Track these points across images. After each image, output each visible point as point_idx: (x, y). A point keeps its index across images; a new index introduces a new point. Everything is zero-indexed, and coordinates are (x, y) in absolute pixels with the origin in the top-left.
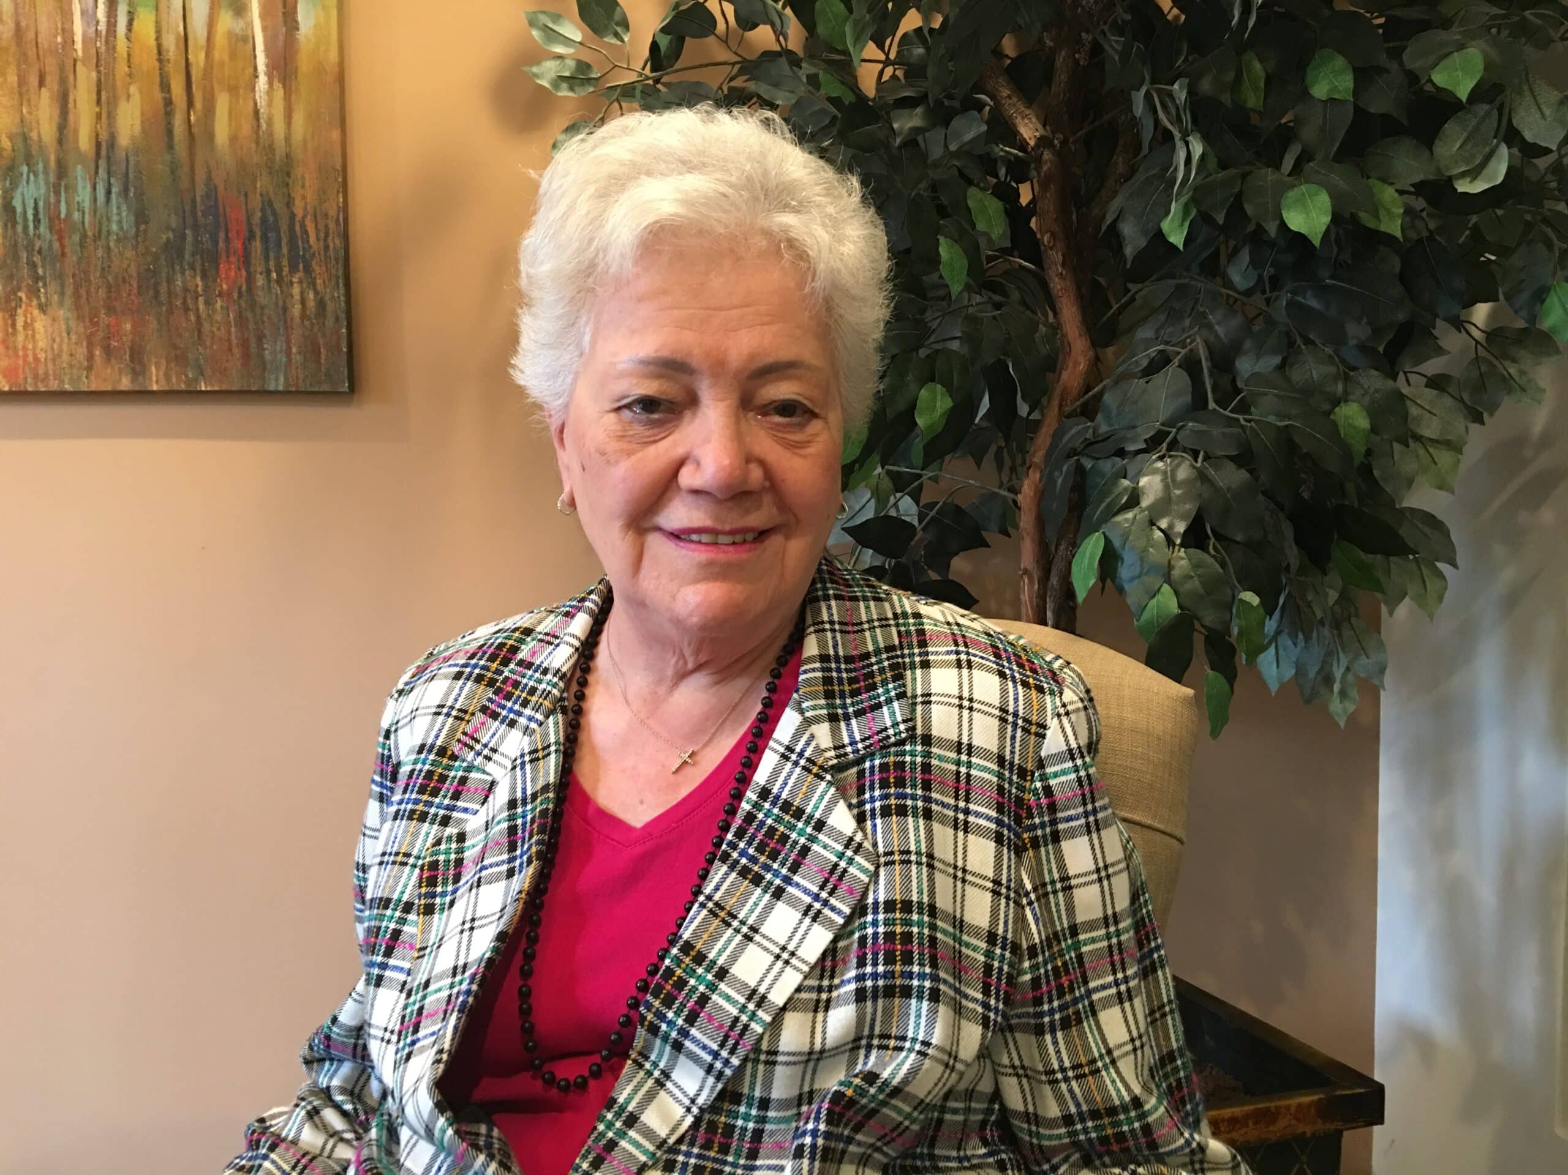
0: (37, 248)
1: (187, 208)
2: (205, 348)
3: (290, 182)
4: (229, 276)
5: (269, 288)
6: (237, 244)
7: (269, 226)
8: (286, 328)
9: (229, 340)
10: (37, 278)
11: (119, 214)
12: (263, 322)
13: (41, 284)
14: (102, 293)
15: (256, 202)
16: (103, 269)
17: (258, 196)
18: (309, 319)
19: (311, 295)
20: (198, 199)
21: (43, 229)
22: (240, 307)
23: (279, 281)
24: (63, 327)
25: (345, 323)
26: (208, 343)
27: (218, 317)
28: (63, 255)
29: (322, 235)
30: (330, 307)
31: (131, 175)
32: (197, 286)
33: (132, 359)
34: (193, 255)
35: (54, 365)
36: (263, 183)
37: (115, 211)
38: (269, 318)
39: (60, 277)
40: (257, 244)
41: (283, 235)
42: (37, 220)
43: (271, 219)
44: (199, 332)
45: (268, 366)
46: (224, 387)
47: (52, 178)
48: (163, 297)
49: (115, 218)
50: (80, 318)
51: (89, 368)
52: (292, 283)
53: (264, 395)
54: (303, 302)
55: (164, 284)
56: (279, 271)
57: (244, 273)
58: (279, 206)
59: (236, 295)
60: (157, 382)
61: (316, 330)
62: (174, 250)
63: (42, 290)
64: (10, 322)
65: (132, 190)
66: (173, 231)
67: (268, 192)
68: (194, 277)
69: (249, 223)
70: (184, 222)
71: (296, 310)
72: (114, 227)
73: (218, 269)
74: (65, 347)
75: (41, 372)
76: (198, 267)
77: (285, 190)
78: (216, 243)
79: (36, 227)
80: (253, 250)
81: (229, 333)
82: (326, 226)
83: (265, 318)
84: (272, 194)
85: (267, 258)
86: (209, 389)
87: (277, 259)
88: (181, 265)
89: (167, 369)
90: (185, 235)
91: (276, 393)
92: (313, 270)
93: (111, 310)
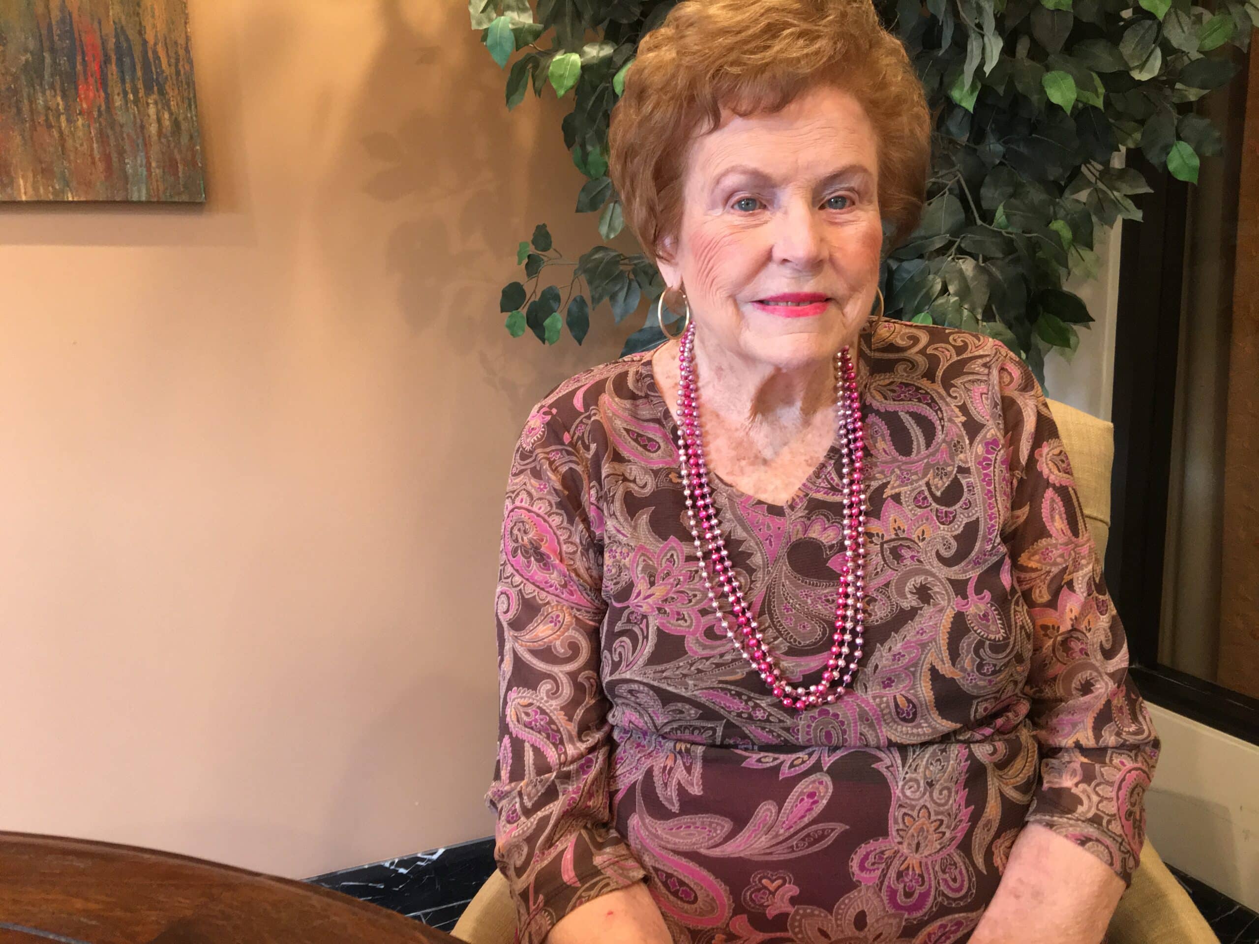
1: (44, 32)
2: (70, 162)
3: (141, 12)
4: (87, 95)
5: (127, 110)
6: (94, 67)
7: (123, 52)
8: (145, 145)
9: (92, 156)
12: (123, 139)
15: (109, 29)
17: (111, 23)
18: (166, 137)
19: (166, 116)
20: (54, 23)
22: (100, 123)
23: (136, 101)
26: (72, 158)
27: (80, 134)
29: (173, 61)
30: (184, 126)
32: (58, 104)
34: (52, 75)
36: (116, 11)
38: (128, 135)
40: (113, 68)
41: (136, 60)
43: (125, 45)
44: (63, 146)
45: (131, 178)
46: (90, 198)
48: (26, 114)
52: (148, 104)
53: (127, 205)
54: (159, 120)
55: (26, 101)
56: (135, 92)
57: (102, 94)
58: (132, 33)
59: (96, 114)
60: (25, 193)
61: (172, 145)
62: (34, 71)
66: (31, 53)
67: (120, 21)
68: (55, 96)
69: (104, 48)
70: (42, 45)
71: (153, 129)
73: (76, 89)
76: (58, 87)
77: (137, 19)
78: (74, 67)
80: (109, 73)
81: (92, 149)
82: (176, 53)
83: (125, 135)
84: (124, 23)
85: (123, 81)
86: (75, 199)
87: (133, 80)
88: (41, 85)
89: (35, 182)
90: (44, 57)
91: (139, 203)
92: (167, 94)
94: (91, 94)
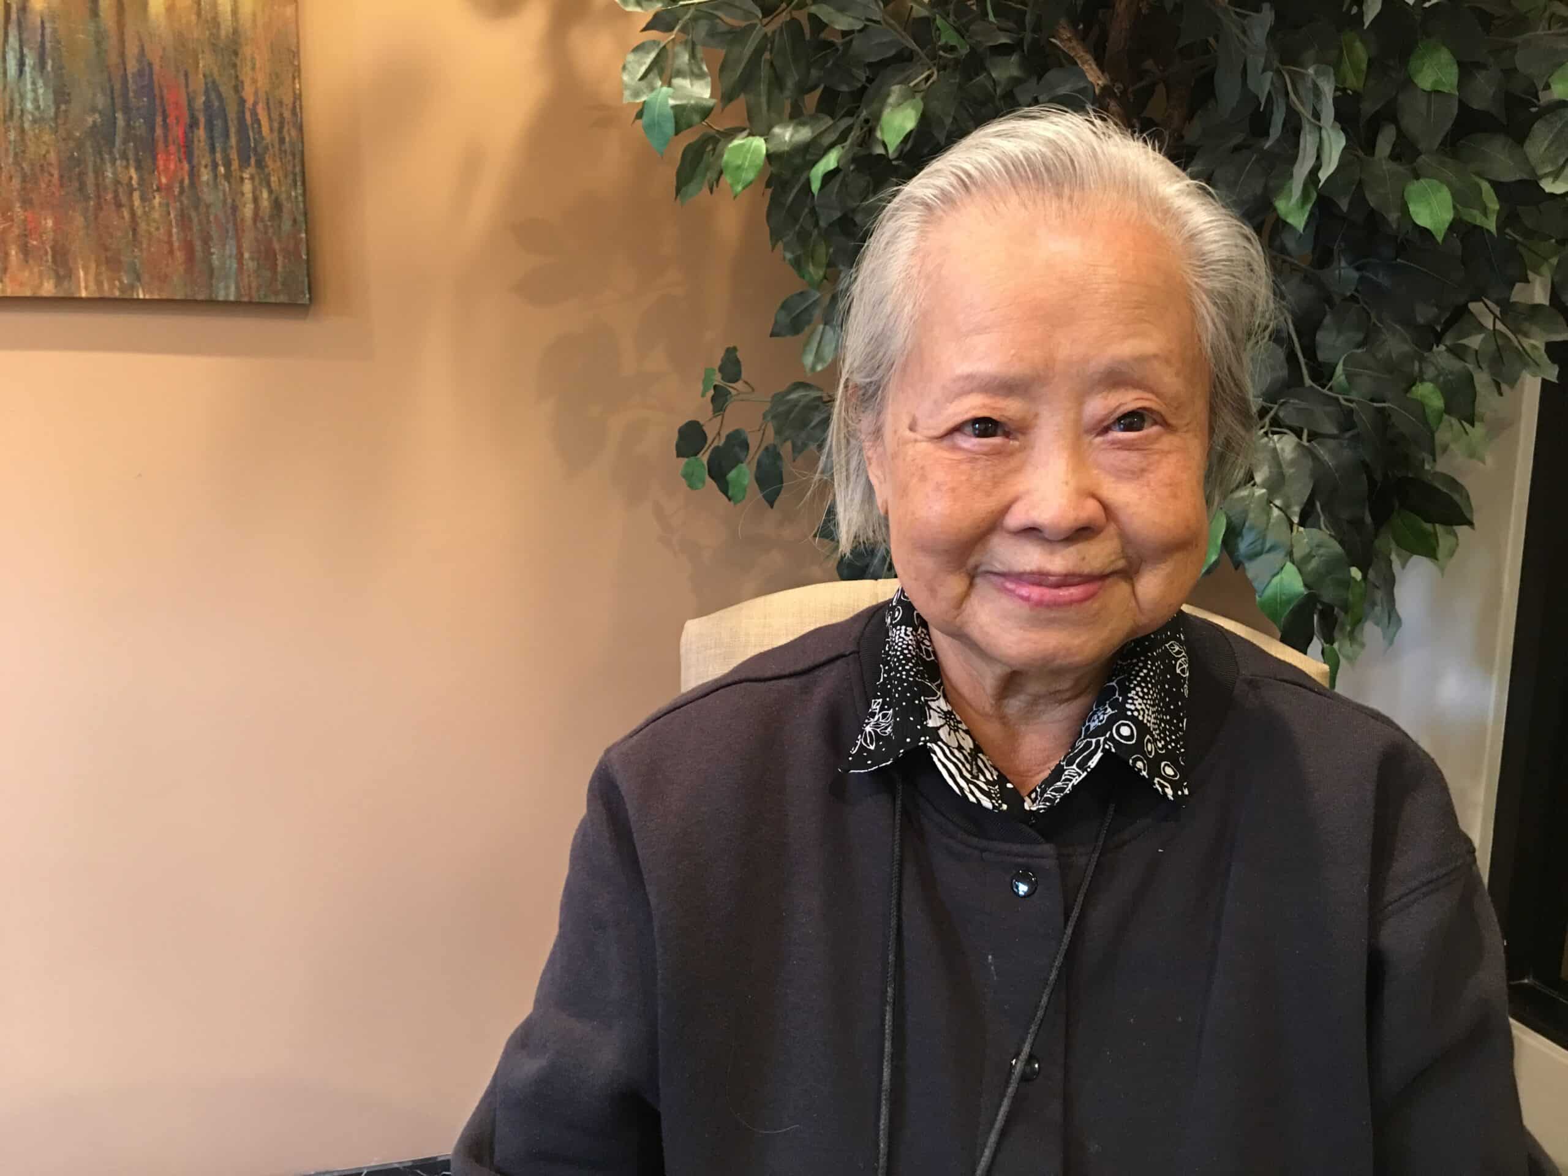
1: (118, 86)
2: (141, 250)
3: (239, 63)
4: (168, 168)
5: (216, 185)
6: (177, 132)
7: (215, 114)
8: (236, 230)
9: (170, 243)
11: (35, 91)
12: (209, 222)
14: (16, 183)
15: (198, 83)
16: (16, 154)
17: (201, 76)
18: (262, 220)
19: (265, 195)
20: (130, 76)
22: (182, 203)
23: (228, 176)
25: (304, 227)
26: (145, 245)
27: (156, 215)
29: (276, 125)
30: (287, 206)
31: (48, 45)
32: (131, 178)
33: (54, 261)
34: (125, 142)
36: (206, 62)
37: (29, 87)
38: (216, 217)
40: (201, 133)
41: (230, 124)
43: (216, 104)
44: (134, 230)
45: (216, 273)
46: (164, 296)
48: (91, 189)
49: (30, 95)
52: (242, 179)
53: (212, 305)
54: (256, 200)
55: (91, 175)
56: (228, 164)
57: (186, 166)
58: (226, 90)
59: (177, 191)
60: (86, 288)
61: (270, 231)
62: (103, 136)
65: (50, 63)
66: (100, 113)
67: (212, 75)
68: (127, 167)
69: (191, 108)
70: (113, 104)
71: (248, 211)
72: (29, 106)
73: (154, 158)
76: (131, 155)
77: (232, 72)
78: (152, 129)
80: (196, 140)
81: (170, 234)
82: (281, 115)
83: (212, 218)
84: (217, 78)
85: (213, 149)
86: (147, 297)
87: (225, 150)
88: (111, 153)
89: (98, 274)
90: (115, 118)
91: (226, 303)
92: (267, 166)
93: (27, 203)
94: (172, 166)
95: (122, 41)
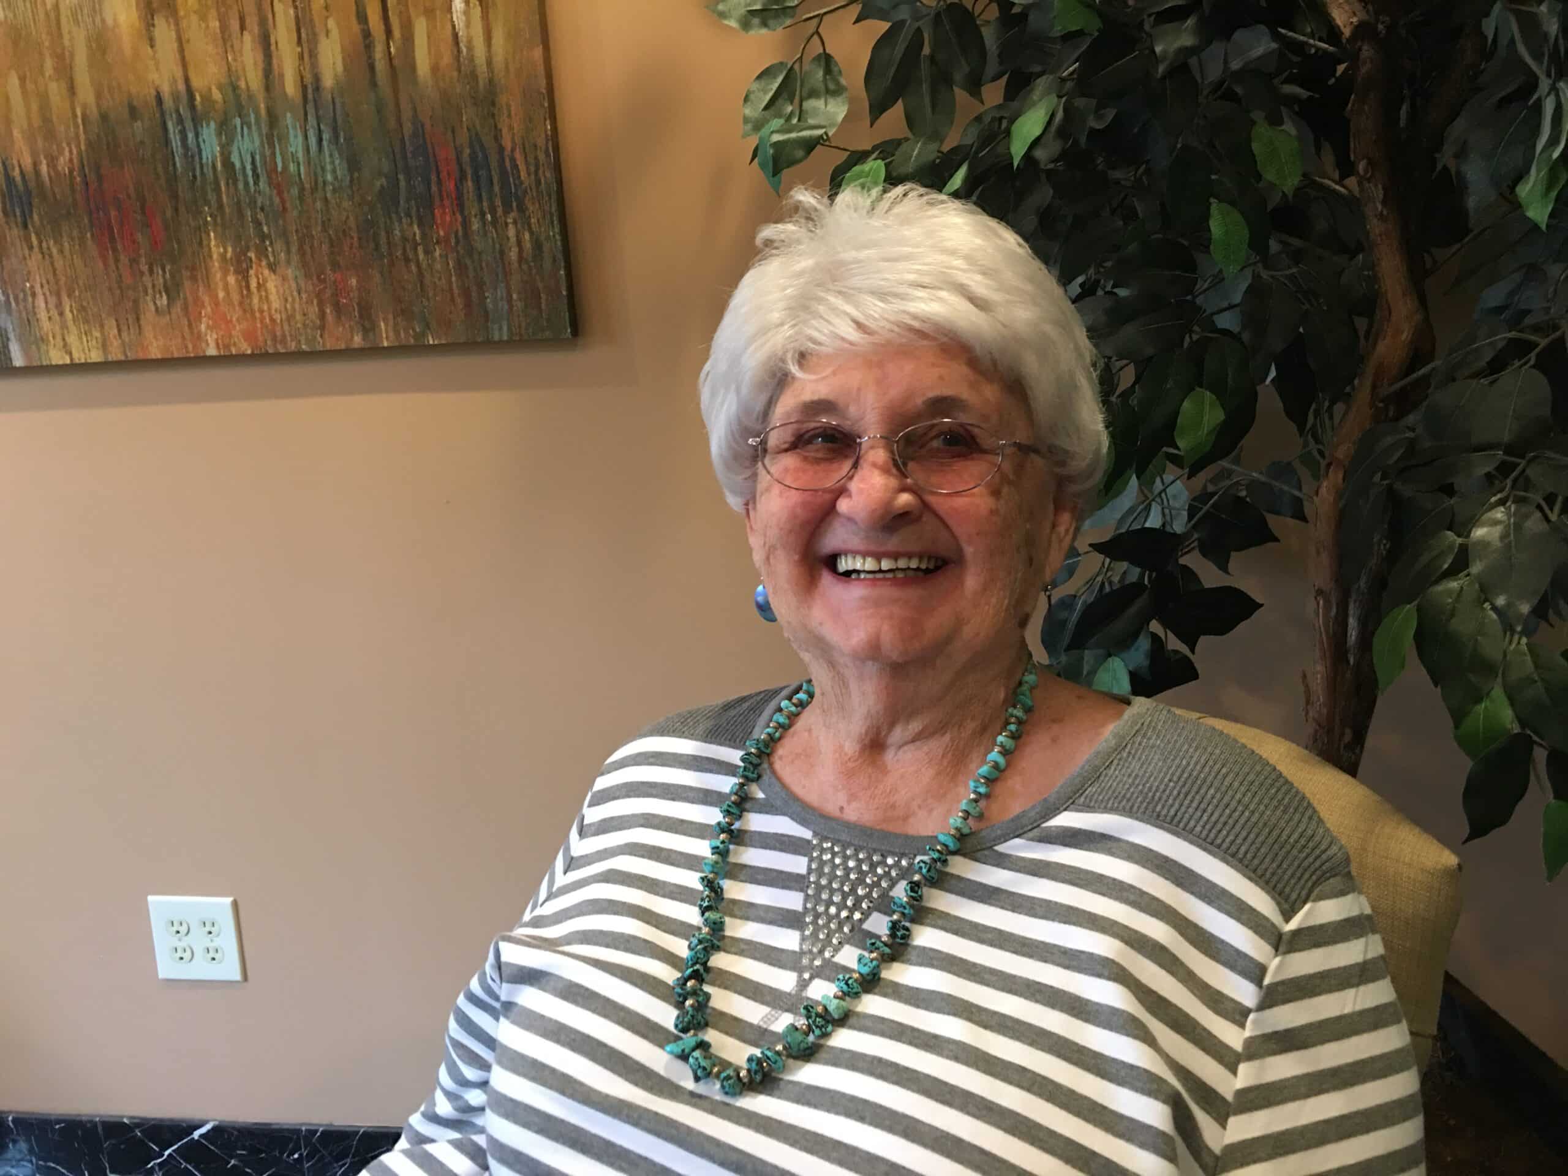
0: (259, 204)
1: (397, 150)
2: (428, 299)
3: (496, 112)
4: (445, 218)
5: (485, 234)
6: (450, 186)
7: (479, 164)
8: (505, 274)
9: (451, 289)
10: (263, 237)
11: (333, 163)
12: (482, 269)
13: (268, 243)
14: (325, 247)
15: (463, 138)
16: (323, 222)
17: (465, 130)
18: (526, 262)
19: (527, 236)
20: (407, 138)
21: (263, 184)
22: (458, 252)
23: (495, 222)
24: (294, 285)
25: (563, 264)
26: (431, 295)
27: (438, 266)
28: (285, 209)
29: (532, 169)
30: (546, 247)
31: (339, 119)
32: (415, 234)
33: (361, 316)
34: (408, 200)
35: (290, 325)
36: (469, 115)
37: (328, 160)
38: (487, 263)
39: (284, 235)
40: (469, 184)
41: (493, 173)
42: (256, 176)
43: (480, 155)
44: (422, 283)
45: (491, 317)
46: (450, 340)
47: (265, 130)
48: (384, 249)
49: (329, 167)
50: (307, 276)
51: (322, 328)
52: (507, 224)
53: (489, 345)
54: (519, 243)
55: (383, 233)
56: (493, 211)
57: (460, 219)
58: (488, 140)
59: (453, 241)
60: (387, 338)
61: (534, 271)
62: (389, 198)
63: (270, 249)
64: (244, 284)
65: (342, 134)
66: (386, 176)
67: (474, 126)
68: (411, 224)
69: (459, 162)
70: (396, 166)
71: (513, 254)
72: (329, 177)
73: (433, 215)
74: (297, 306)
75: (278, 334)
76: (414, 214)
77: (492, 121)
78: (429, 186)
79: (256, 183)
80: (465, 191)
81: (450, 283)
82: (536, 158)
83: (484, 264)
84: (478, 127)
85: (480, 198)
86: (436, 342)
87: (491, 200)
88: (397, 213)
89: (396, 325)
90: (398, 180)
91: (500, 342)
92: (527, 209)
93: (335, 266)
94: (448, 218)
95: (397, 105)
